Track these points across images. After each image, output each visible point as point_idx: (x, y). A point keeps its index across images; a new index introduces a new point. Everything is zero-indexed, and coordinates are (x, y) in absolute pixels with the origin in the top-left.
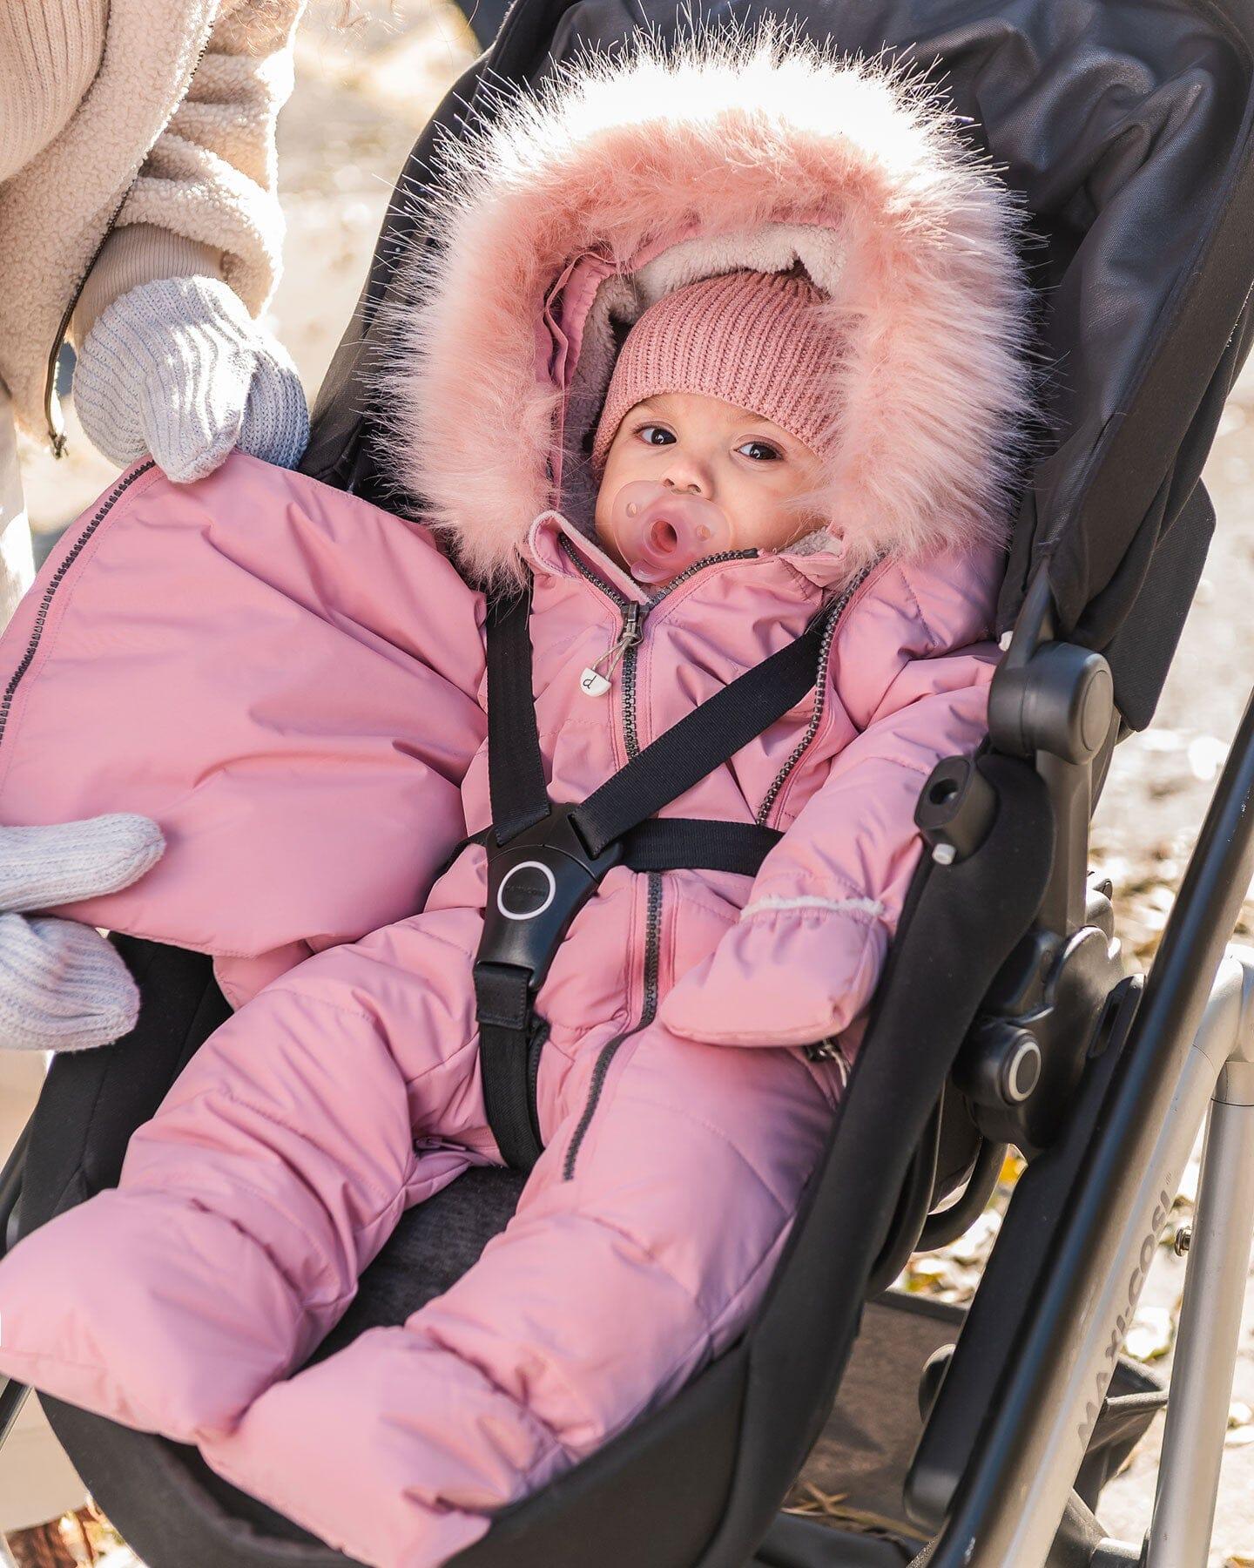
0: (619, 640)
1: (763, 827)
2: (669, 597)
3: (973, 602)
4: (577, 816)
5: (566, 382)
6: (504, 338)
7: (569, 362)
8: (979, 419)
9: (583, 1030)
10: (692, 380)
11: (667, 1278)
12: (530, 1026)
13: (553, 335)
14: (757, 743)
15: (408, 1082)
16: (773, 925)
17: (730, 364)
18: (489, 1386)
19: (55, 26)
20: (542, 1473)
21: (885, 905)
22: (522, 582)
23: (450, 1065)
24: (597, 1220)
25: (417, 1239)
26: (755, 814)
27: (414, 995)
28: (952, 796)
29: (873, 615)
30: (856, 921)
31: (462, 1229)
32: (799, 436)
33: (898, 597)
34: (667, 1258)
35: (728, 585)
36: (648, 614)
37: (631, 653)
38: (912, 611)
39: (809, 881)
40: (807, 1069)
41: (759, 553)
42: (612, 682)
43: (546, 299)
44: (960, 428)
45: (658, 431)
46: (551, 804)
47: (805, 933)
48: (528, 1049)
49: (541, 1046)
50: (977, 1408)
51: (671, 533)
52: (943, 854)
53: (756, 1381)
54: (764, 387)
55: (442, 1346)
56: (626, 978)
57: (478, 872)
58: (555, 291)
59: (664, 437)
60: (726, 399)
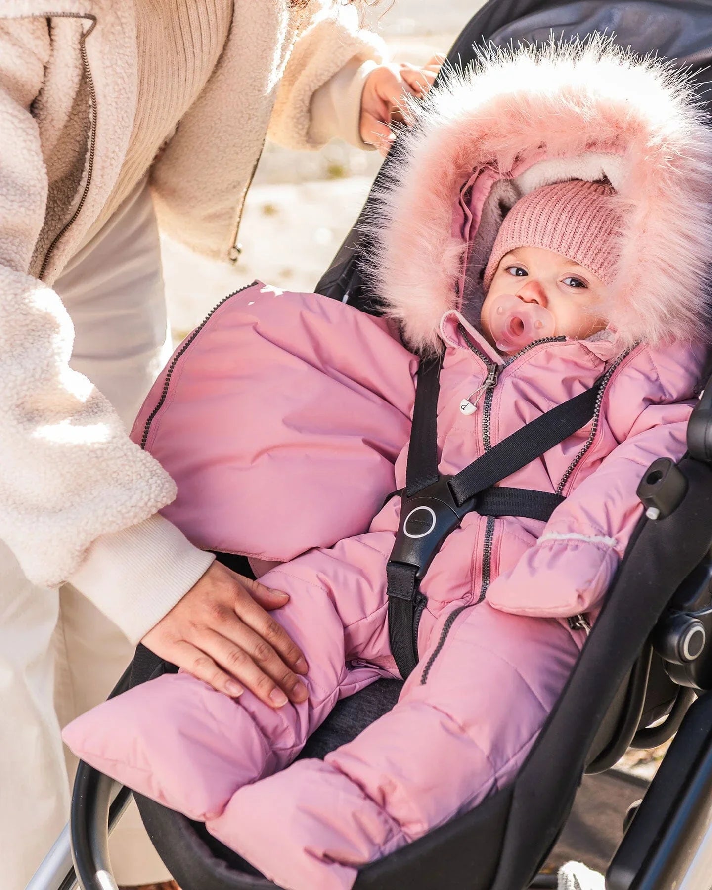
0: (484, 384)
1: (560, 496)
2: (515, 362)
3: (691, 374)
4: (453, 482)
5: (470, 238)
6: (434, 211)
7: (472, 227)
8: (698, 267)
9: (445, 603)
10: (538, 240)
11: (472, 743)
12: (415, 599)
13: (464, 211)
14: (559, 447)
15: (345, 627)
16: (551, 549)
17: (559, 231)
18: (363, 795)
19: (195, 24)
20: (390, 847)
21: (618, 541)
22: (439, 351)
23: (370, 618)
24: (435, 707)
25: (344, 715)
26: (556, 490)
27: (352, 578)
28: (660, 480)
29: (630, 377)
30: (599, 549)
31: (370, 712)
32: (597, 274)
33: (646, 368)
34: (472, 732)
35: (549, 356)
36: (502, 371)
37: (490, 391)
38: (654, 377)
39: (576, 526)
40: (570, 633)
41: (566, 339)
42: (477, 407)
43: (461, 191)
44: (686, 271)
45: (519, 270)
46: (439, 475)
47: (569, 554)
48: (414, 612)
49: (421, 611)
50: (651, 835)
51: (521, 325)
52: (652, 513)
53: (516, 805)
54: (578, 245)
55: (340, 771)
56: (472, 575)
57: (396, 511)
58: (467, 187)
59: (522, 272)
60: (556, 251)
